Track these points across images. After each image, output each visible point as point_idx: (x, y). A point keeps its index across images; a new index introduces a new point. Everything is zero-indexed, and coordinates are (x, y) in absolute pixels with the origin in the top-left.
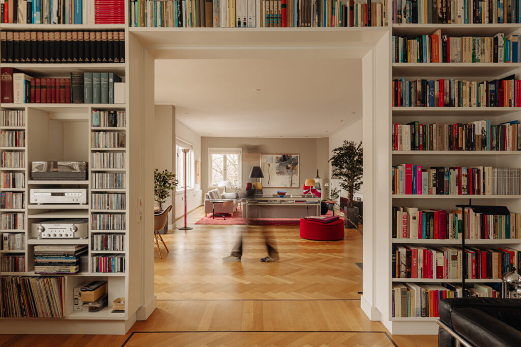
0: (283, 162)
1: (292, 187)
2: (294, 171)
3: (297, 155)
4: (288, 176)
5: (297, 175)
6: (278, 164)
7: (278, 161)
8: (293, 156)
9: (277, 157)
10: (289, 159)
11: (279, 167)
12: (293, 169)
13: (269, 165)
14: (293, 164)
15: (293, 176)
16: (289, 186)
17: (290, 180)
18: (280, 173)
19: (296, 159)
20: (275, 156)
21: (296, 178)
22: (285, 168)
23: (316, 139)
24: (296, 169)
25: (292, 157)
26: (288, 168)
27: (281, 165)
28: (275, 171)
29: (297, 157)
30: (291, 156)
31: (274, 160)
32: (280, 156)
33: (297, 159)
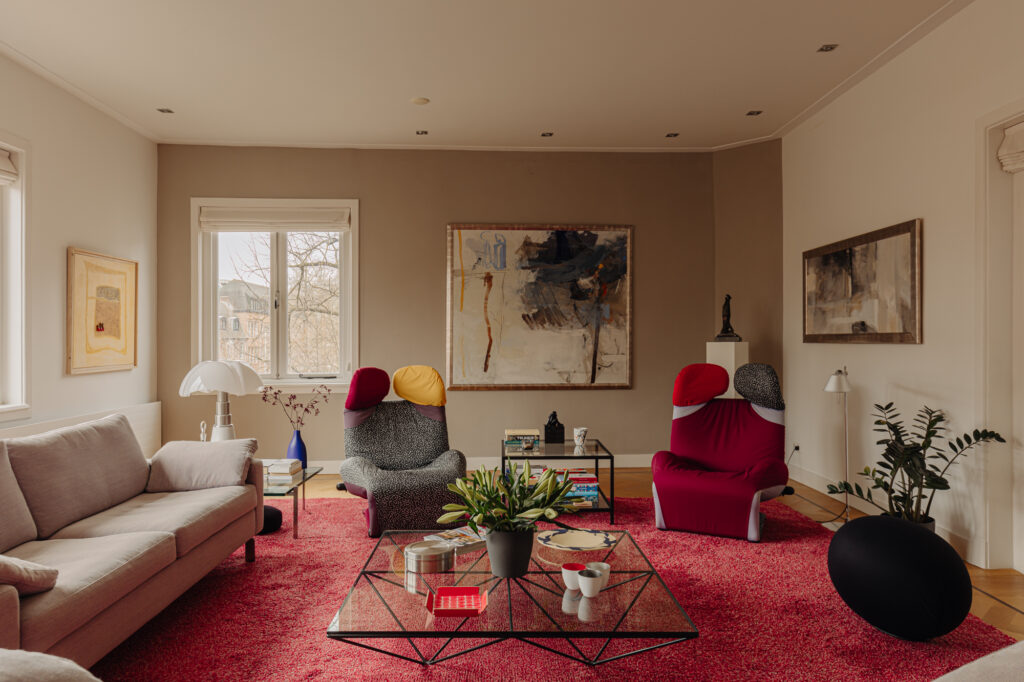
0: (557, 266)
1: (599, 381)
2: (606, 307)
3: (620, 233)
4: (579, 332)
5: (619, 326)
6: (532, 277)
7: (532, 264)
8: (604, 237)
9: (527, 244)
10: (582, 248)
11: (533, 291)
12: (599, 300)
13: (488, 279)
14: (603, 272)
15: (603, 332)
16: (581, 379)
17: (590, 348)
18: (541, 316)
19: (616, 250)
20: (515, 238)
21: (615, 340)
22: (562, 296)
23: (708, 157)
24: (617, 299)
25: (599, 242)
26: (578, 294)
27: (544, 278)
28: (516, 308)
29: (622, 240)
30: (595, 237)
31: (513, 256)
32: (540, 237)
33: (624, 250)
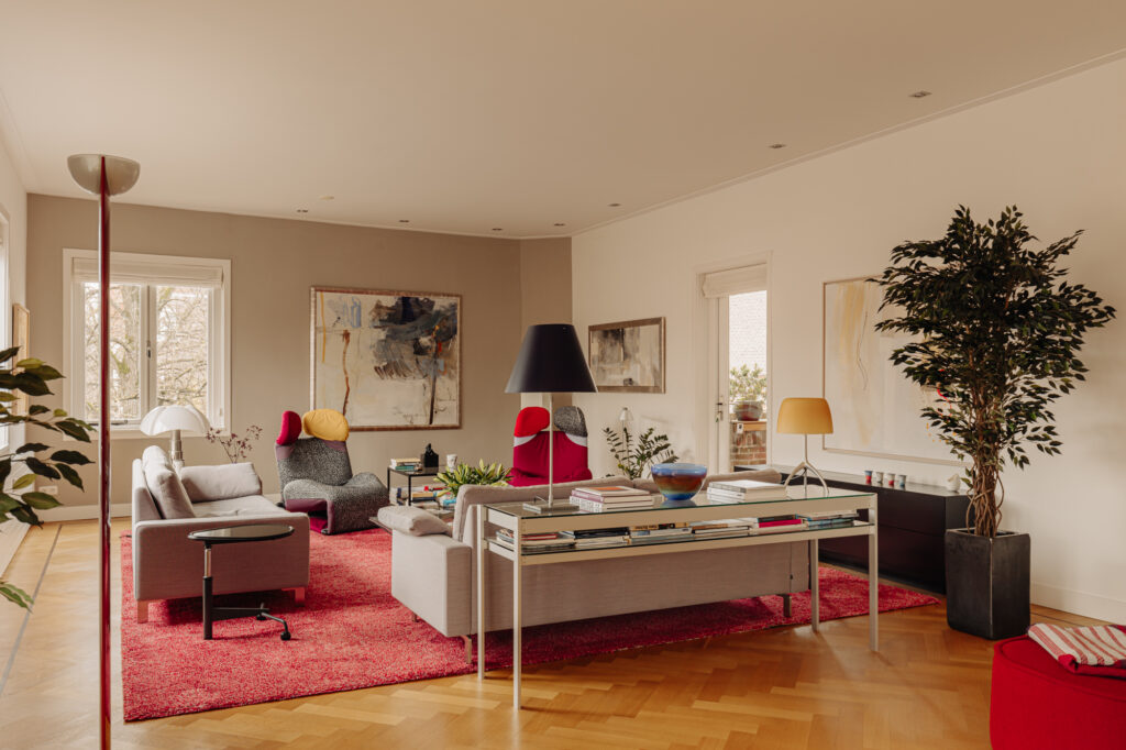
0: (402, 327)
1: (436, 422)
2: (441, 361)
3: (453, 300)
4: (421, 382)
5: (451, 377)
6: (382, 335)
7: (383, 324)
8: (440, 303)
9: (379, 307)
10: (422, 312)
11: (384, 345)
12: (436, 356)
13: (346, 335)
14: (439, 333)
15: (438, 383)
16: (422, 421)
17: (429, 395)
18: (389, 369)
19: (448, 317)
20: (369, 302)
21: (447, 387)
22: (407, 351)
23: (516, 243)
24: (449, 355)
25: (436, 308)
26: (419, 350)
27: (392, 336)
28: (370, 361)
29: (453, 307)
30: (432, 303)
31: (367, 317)
32: (389, 301)
33: (454, 314)
